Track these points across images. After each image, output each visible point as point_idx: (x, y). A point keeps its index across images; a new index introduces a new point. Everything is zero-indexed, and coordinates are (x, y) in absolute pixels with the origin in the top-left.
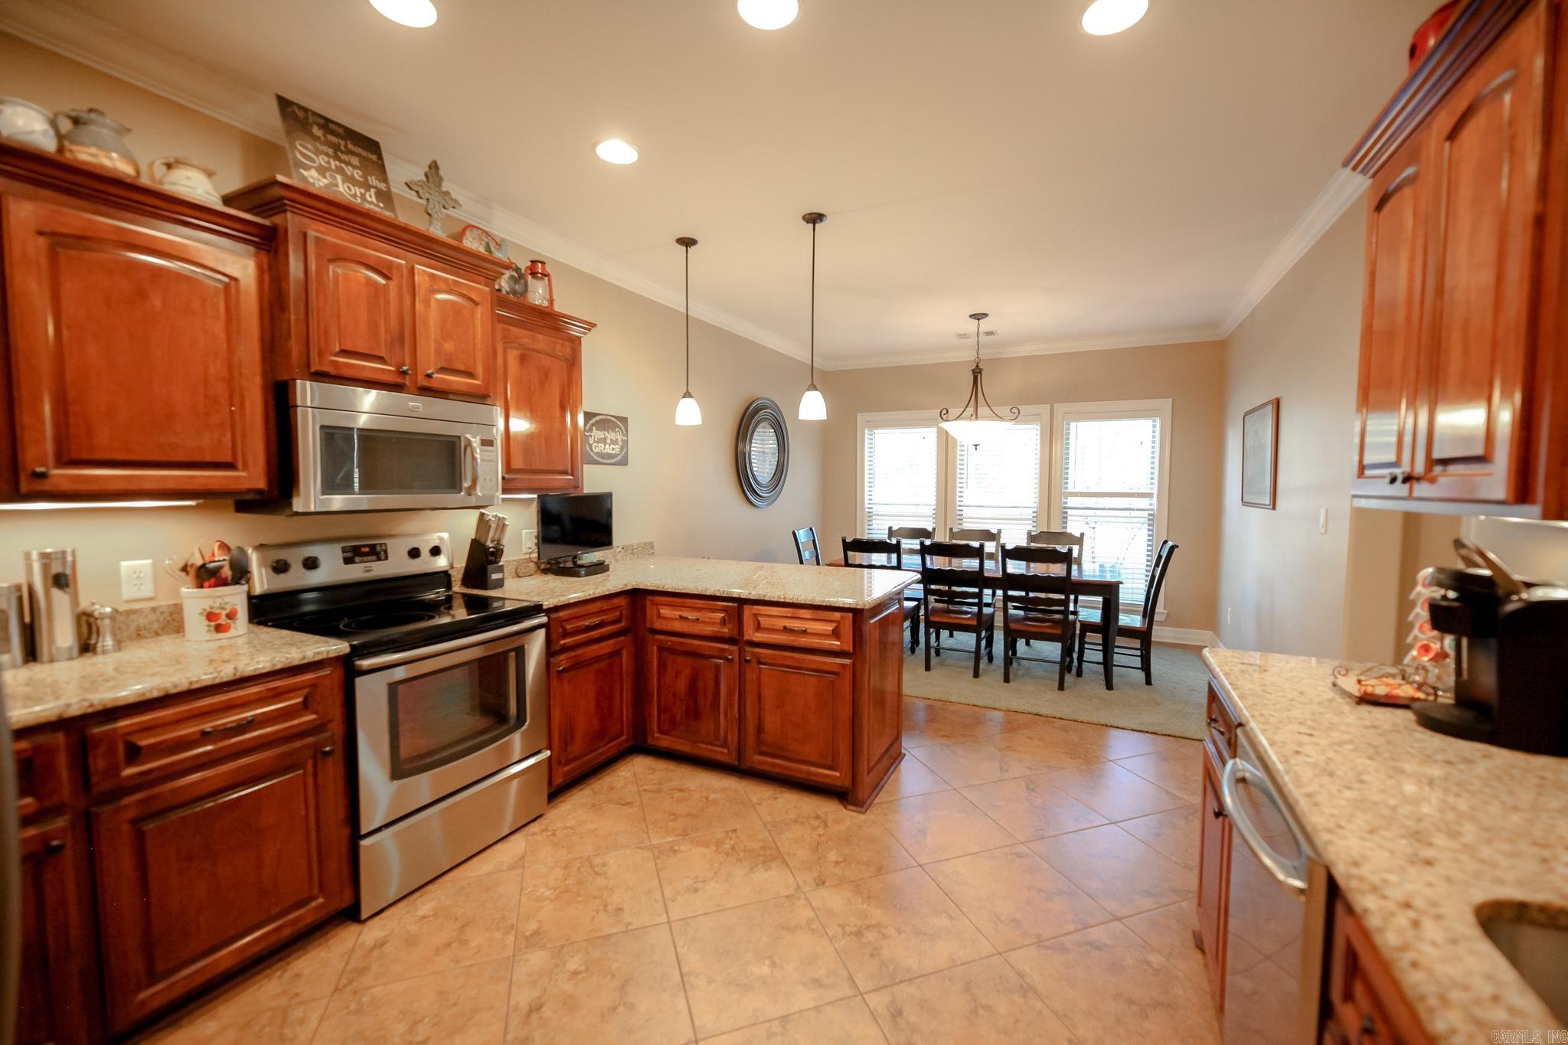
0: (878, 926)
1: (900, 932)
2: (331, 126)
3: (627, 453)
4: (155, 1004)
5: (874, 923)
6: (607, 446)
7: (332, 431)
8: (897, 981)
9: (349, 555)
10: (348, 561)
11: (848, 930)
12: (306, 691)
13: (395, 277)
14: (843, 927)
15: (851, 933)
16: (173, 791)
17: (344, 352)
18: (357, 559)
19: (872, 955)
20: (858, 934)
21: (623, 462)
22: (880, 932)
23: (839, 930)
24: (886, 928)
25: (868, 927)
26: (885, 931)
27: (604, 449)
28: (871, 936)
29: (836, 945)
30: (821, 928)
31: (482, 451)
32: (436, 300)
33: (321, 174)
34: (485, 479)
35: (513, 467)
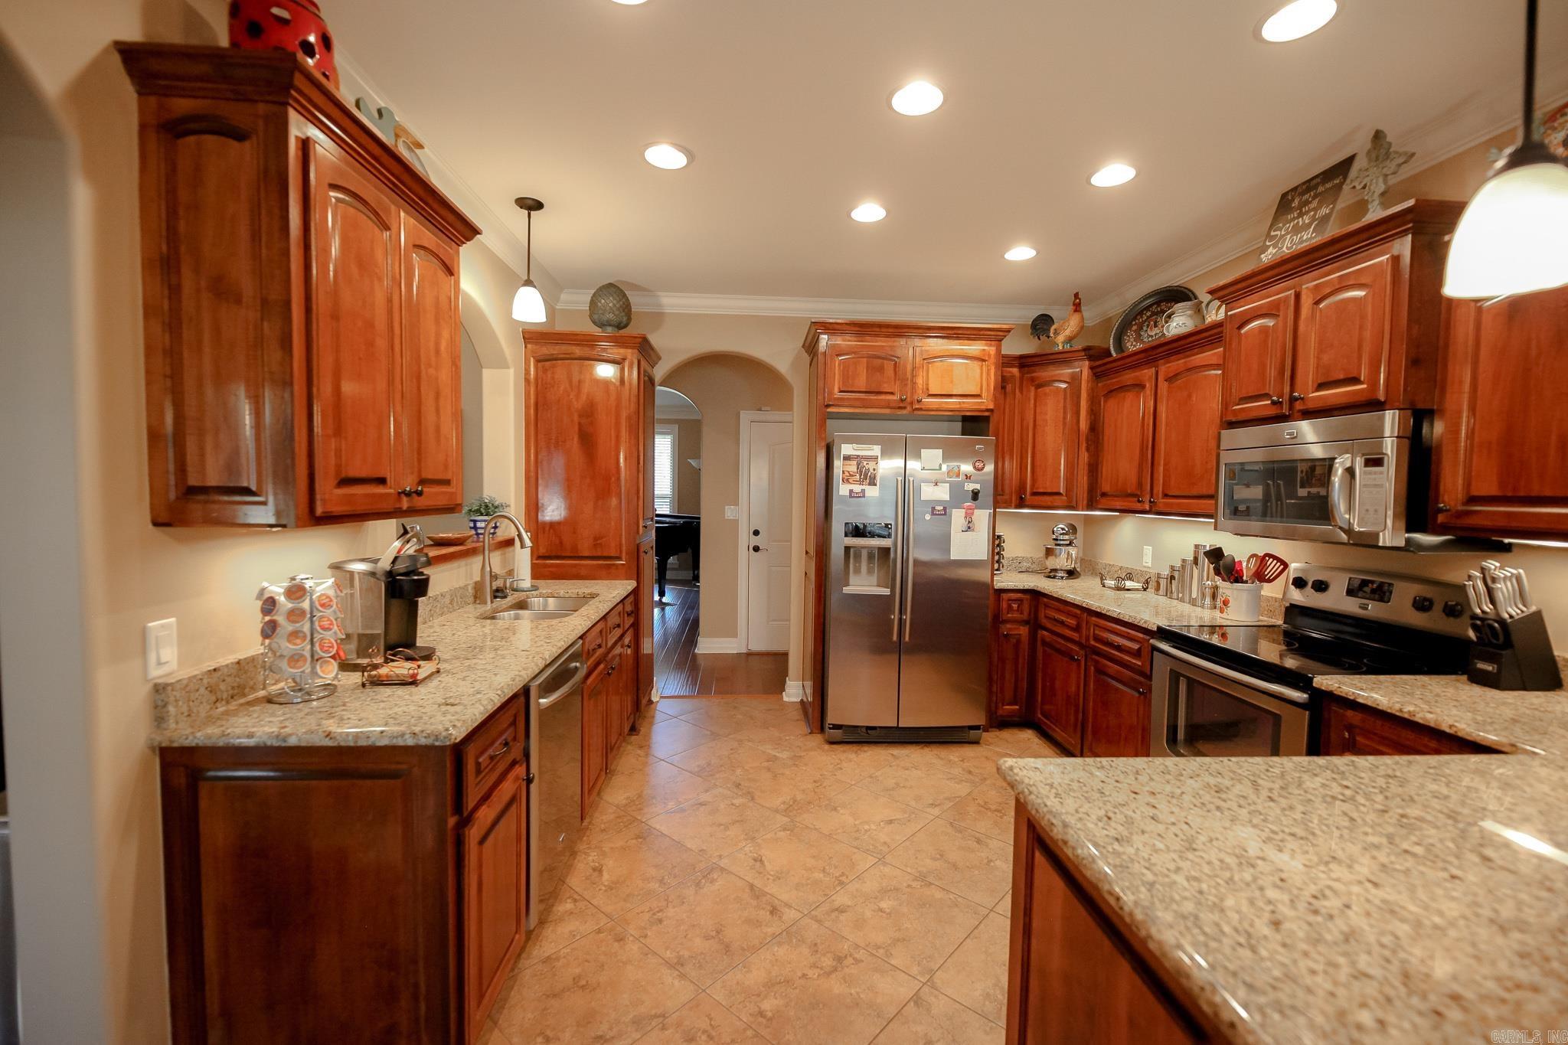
0: (828, 974)
1: (804, 975)
5: (833, 976)
8: (785, 933)
10: (1350, 592)
11: (850, 960)
13: (1282, 314)
14: (857, 961)
15: (846, 957)
16: (1104, 664)
17: (1242, 400)
18: (1360, 594)
19: (816, 944)
20: (840, 959)
22: (821, 969)
23: (857, 956)
24: (819, 975)
25: (836, 970)
26: (817, 971)
28: (827, 962)
29: (850, 943)
30: (874, 952)
31: (1365, 473)
32: (1321, 310)
33: (1275, 246)
34: (1367, 510)
35: (1475, 493)
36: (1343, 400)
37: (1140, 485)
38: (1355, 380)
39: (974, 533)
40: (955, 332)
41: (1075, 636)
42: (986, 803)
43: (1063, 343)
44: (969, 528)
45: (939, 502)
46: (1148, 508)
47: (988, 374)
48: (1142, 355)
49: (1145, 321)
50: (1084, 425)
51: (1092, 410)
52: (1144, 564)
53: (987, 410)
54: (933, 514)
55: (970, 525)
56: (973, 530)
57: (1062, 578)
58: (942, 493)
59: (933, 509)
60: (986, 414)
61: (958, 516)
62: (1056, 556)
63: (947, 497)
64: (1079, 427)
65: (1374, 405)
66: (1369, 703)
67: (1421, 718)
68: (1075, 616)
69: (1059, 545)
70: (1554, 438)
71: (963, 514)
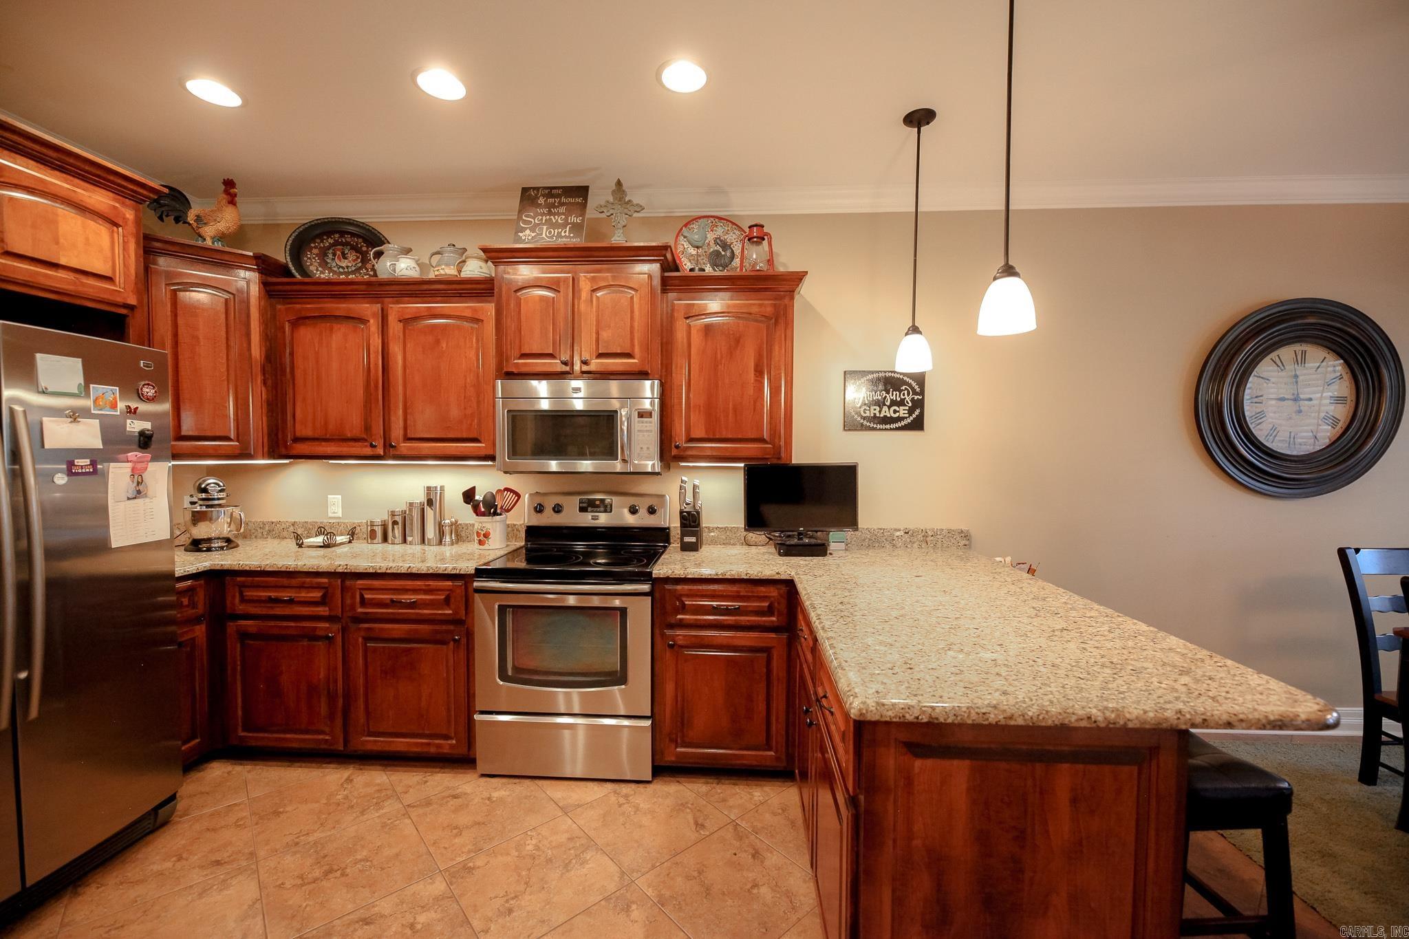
2: (554, 191)
3: (921, 415)
4: (369, 747)
6: (885, 408)
7: (515, 414)
9: (585, 505)
10: (582, 509)
12: (448, 593)
13: (561, 290)
16: (382, 629)
17: (524, 356)
18: (589, 509)
21: (918, 425)
27: (880, 412)
31: (638, 422)
32: (597, 297)
33: (533, 230)
34: (642, 448)
35: (693, 436)
36: (621, 368)
37: (367, 428)
38: (629, 355)
39: (147, 500)
40: (64, 157)
41: (322, 610)
42: (301, 877)
43: (212, 238)
44: (139, 492)
45: (83, 453)
46: (382, 453)
47: (125, 249)
48: (363, 287)
49: (329, 248)
50: (256, 351)
51: (267, 335)
52: (330, 515)
53: (126, 306)
54: (70, 473)
55: (141, 487)
56: (146, 496)
57: (222, 548)
58: (88, 435)
59: (71, 464)
60: (123, 311)
61: (118, 474)
62: (211, 520)
63: (99, 444)
64: (250, 355)
65: (643, 375)
66: (696, 577)
67: (730, 575)
68: (318, 587)
69: (212, 506)
70: (731, 405)
71: (129, 471)
